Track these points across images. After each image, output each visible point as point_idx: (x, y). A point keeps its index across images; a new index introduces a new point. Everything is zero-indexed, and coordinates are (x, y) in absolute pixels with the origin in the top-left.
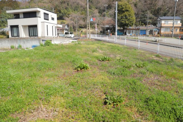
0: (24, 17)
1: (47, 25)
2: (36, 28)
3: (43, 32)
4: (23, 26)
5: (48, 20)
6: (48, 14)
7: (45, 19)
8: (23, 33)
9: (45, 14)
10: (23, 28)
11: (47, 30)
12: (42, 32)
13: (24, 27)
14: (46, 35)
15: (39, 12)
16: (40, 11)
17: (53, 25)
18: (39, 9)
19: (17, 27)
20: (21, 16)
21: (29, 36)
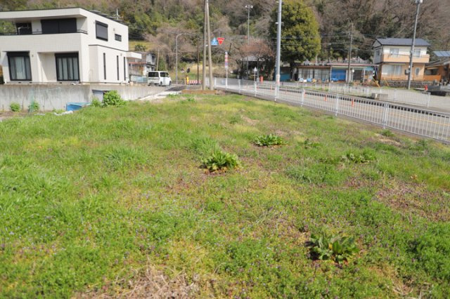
0: (45, 32)
1: (104, 54)
2: (75, 60)
3: (93, 71)
4: (40, 54)
5: (106, 40)
6: (106, 26)
7: (98, 38)
8: (41, 73)
9: (98, 23)
10: (41, 60)
11: (105, 66)
12: (91, 70)
13: (43, 55)
14: (101, 79)
15: (84, 18)
16: (86, 17)
17: (118, 53)
18: (82, 12)
19: (25, 55)
20: (37, 27)
21: (58, 80)
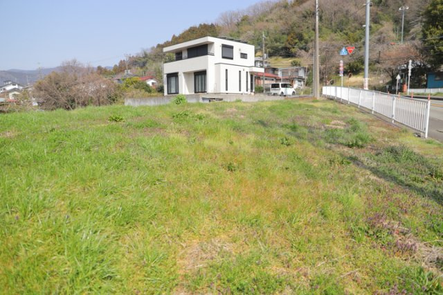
0: (190, 56)
1: (227, 70)
2: (203, 76)
3: (217, 84)
4: (184, 73)
5: (232, 59)
6: (232, 47)
7: (223, 57)
8: (185, 88)
9: (224, 46)
10: (185, 77)
11: (227, 80)
12: (215, 84)
13: (187, 74)
14: (223, 90)
15: (212, 43)
16: (214, 43)
17: (241, 69)
18: (210, 39)
19: (175, 75)
20: (185, 54)
21: (195, 92)
